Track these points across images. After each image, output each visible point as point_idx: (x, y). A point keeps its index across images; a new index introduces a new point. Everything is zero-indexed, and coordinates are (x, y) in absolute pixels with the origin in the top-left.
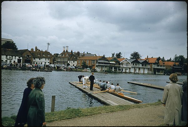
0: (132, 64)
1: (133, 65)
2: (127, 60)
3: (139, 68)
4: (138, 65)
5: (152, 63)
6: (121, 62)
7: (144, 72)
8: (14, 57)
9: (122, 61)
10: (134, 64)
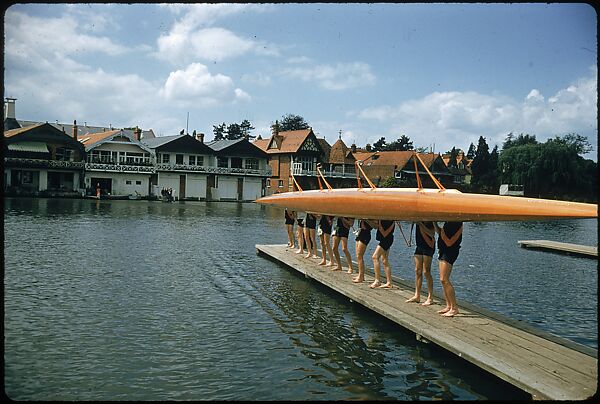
0: (173, 159)
1: (180, 160)
2: (128, 140)
3: (212, 180)
4: (206, 161)
5: (288, 155)
7: (240, 195)
9: (98, 144)
10: (186, 160)
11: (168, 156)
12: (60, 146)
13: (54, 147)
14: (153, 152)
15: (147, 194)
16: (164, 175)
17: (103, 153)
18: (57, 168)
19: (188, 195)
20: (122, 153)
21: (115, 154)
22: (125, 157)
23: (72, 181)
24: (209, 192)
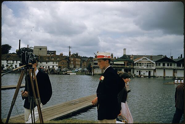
1: (164, 65)
2: (147, 59)
3: (175, 70)
4: (173, 65)
6: (135, 62)
8: (15, 62)
9: (138, 61)
10: (166, 65)
11: (160, 64)
12: (127, 62)
13: (126, 62)
14: (154, 63)
15: (153, 75)
16: (158, 70)
17: (140, 63)
18: (126, 68)
19: (166, 75)
20: (145, 63)
21: (143, 64)
22: (146, 64)
23: (131, 71)
24: (174, 75)
